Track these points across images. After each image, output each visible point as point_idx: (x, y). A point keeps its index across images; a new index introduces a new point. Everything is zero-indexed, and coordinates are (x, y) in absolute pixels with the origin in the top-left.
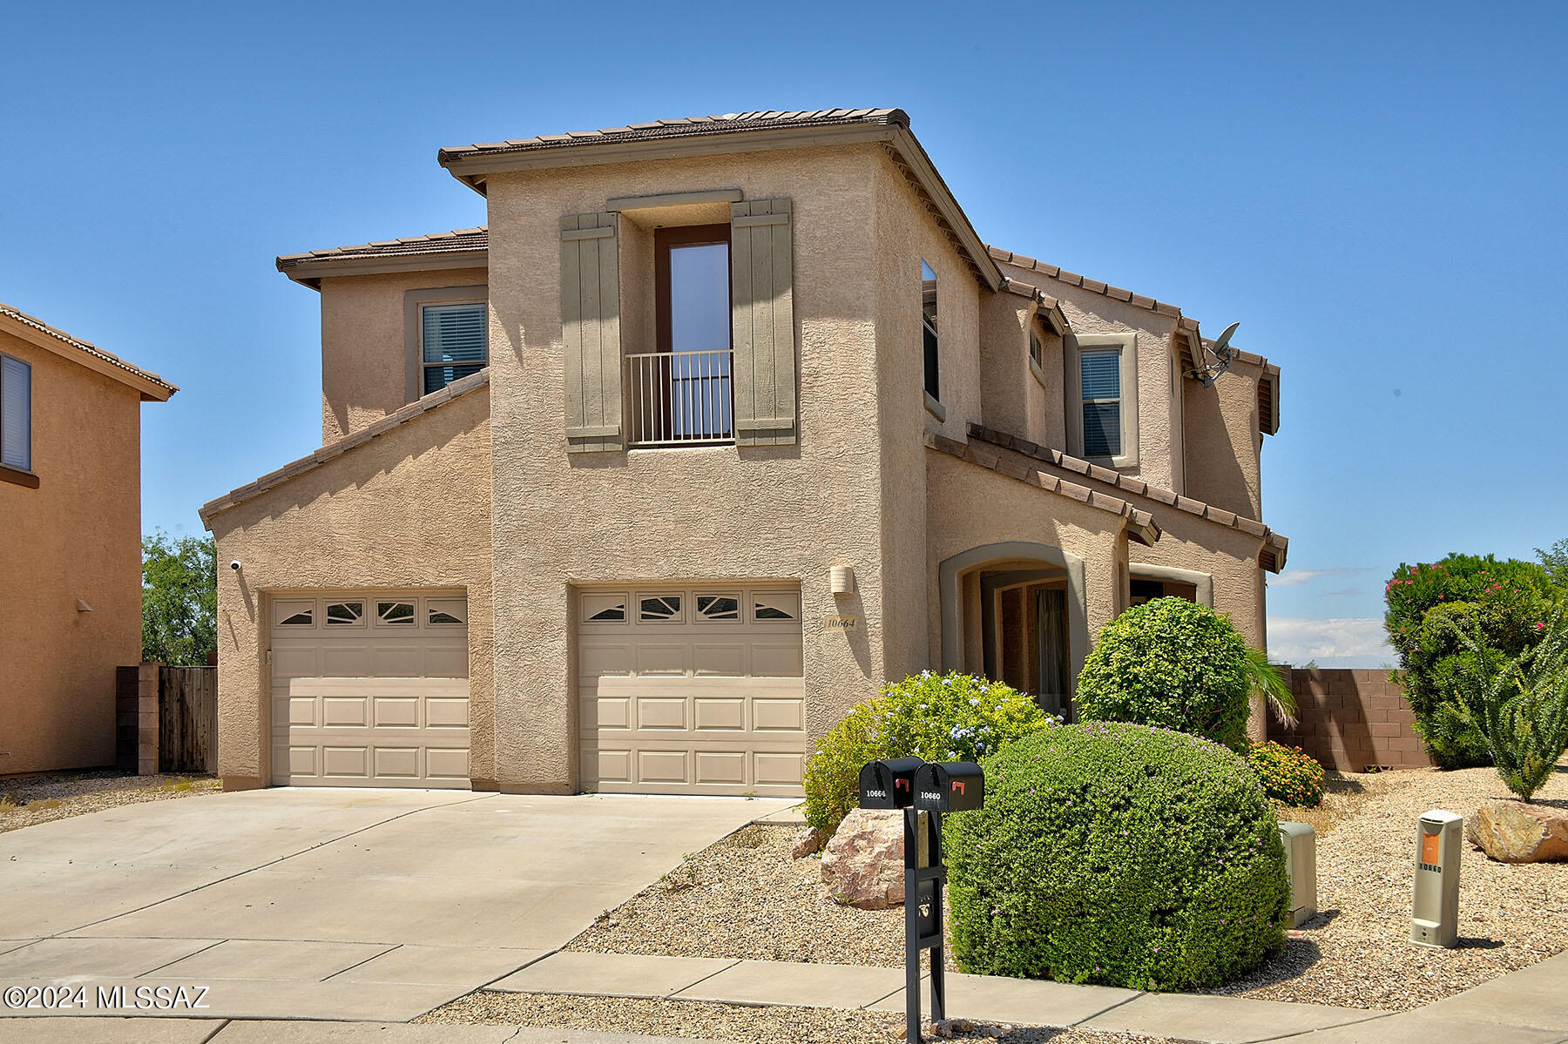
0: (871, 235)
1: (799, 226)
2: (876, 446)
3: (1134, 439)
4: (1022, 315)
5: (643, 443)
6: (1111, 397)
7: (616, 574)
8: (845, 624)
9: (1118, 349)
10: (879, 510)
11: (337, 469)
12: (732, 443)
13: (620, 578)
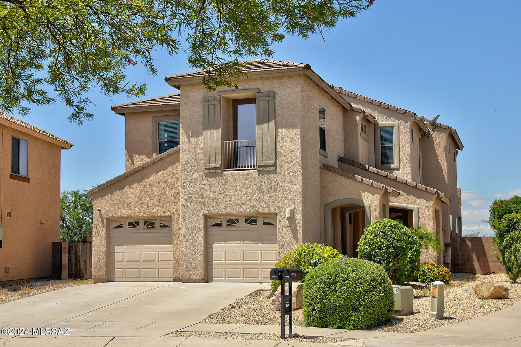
0: (299, 103)
1: (277, 100)
2: (300, 170)
3: (398, 158)
4: (358, 118)
5: (228, 169)
6: (390, 144)
7: (219, 211)
8: (290, 227)
9: (393, 127)
10: (301, 190)
11: (131, 178)
12: (256, 169)
13: (221, 212)
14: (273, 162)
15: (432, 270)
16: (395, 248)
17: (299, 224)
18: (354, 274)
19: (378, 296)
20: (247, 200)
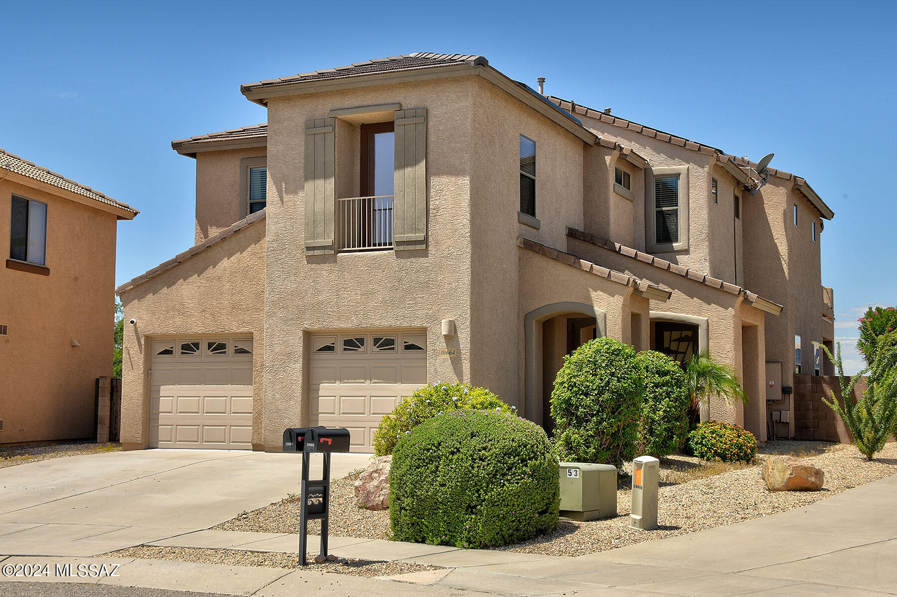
0: (469, 128)
1: (431, 124)
2: (469, 250)
3: (686, 232)
4: (608, 159)
5: (346, 249)
6: (673, 206)
7: (329, 325)
8: (450, 353)
9: (677, 176)
10: (469, 287)
11: (187, 265)
12: (392, 249)
13: (331, 327)
14: (421, 236)
15: (718, 435)
16: (613, 392)
17: (464, 348)
18: (474, 442)
19: (517, 483)
20: (376, 304)
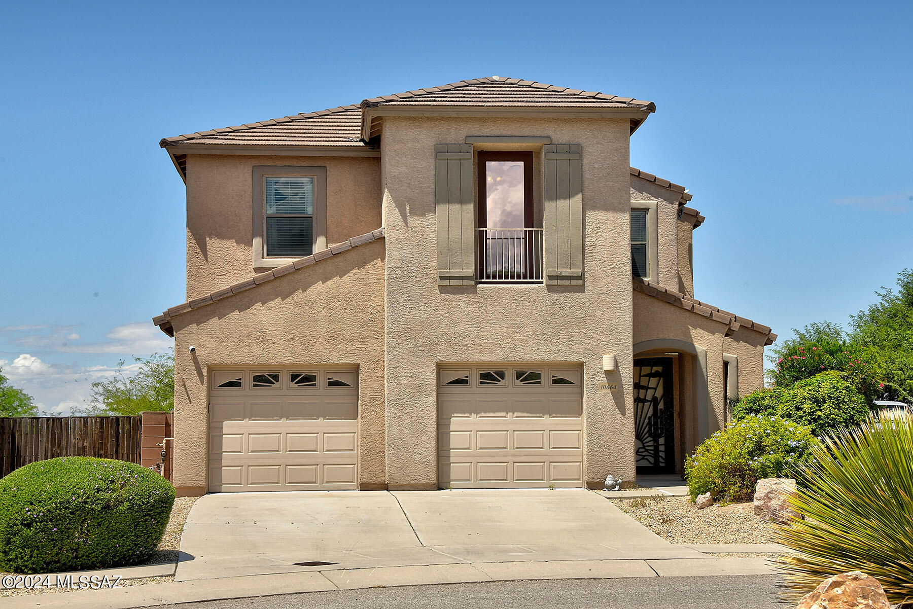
0: (628, 168)
1: (585, 161)
3: (655, 268)
5: (485, 280)
6: (640, 241)
8: (611, 388)
9: (646, 210)
10: (631, 324)
12: (542, 283)
14: (578, 272)
17: (626, 383)
